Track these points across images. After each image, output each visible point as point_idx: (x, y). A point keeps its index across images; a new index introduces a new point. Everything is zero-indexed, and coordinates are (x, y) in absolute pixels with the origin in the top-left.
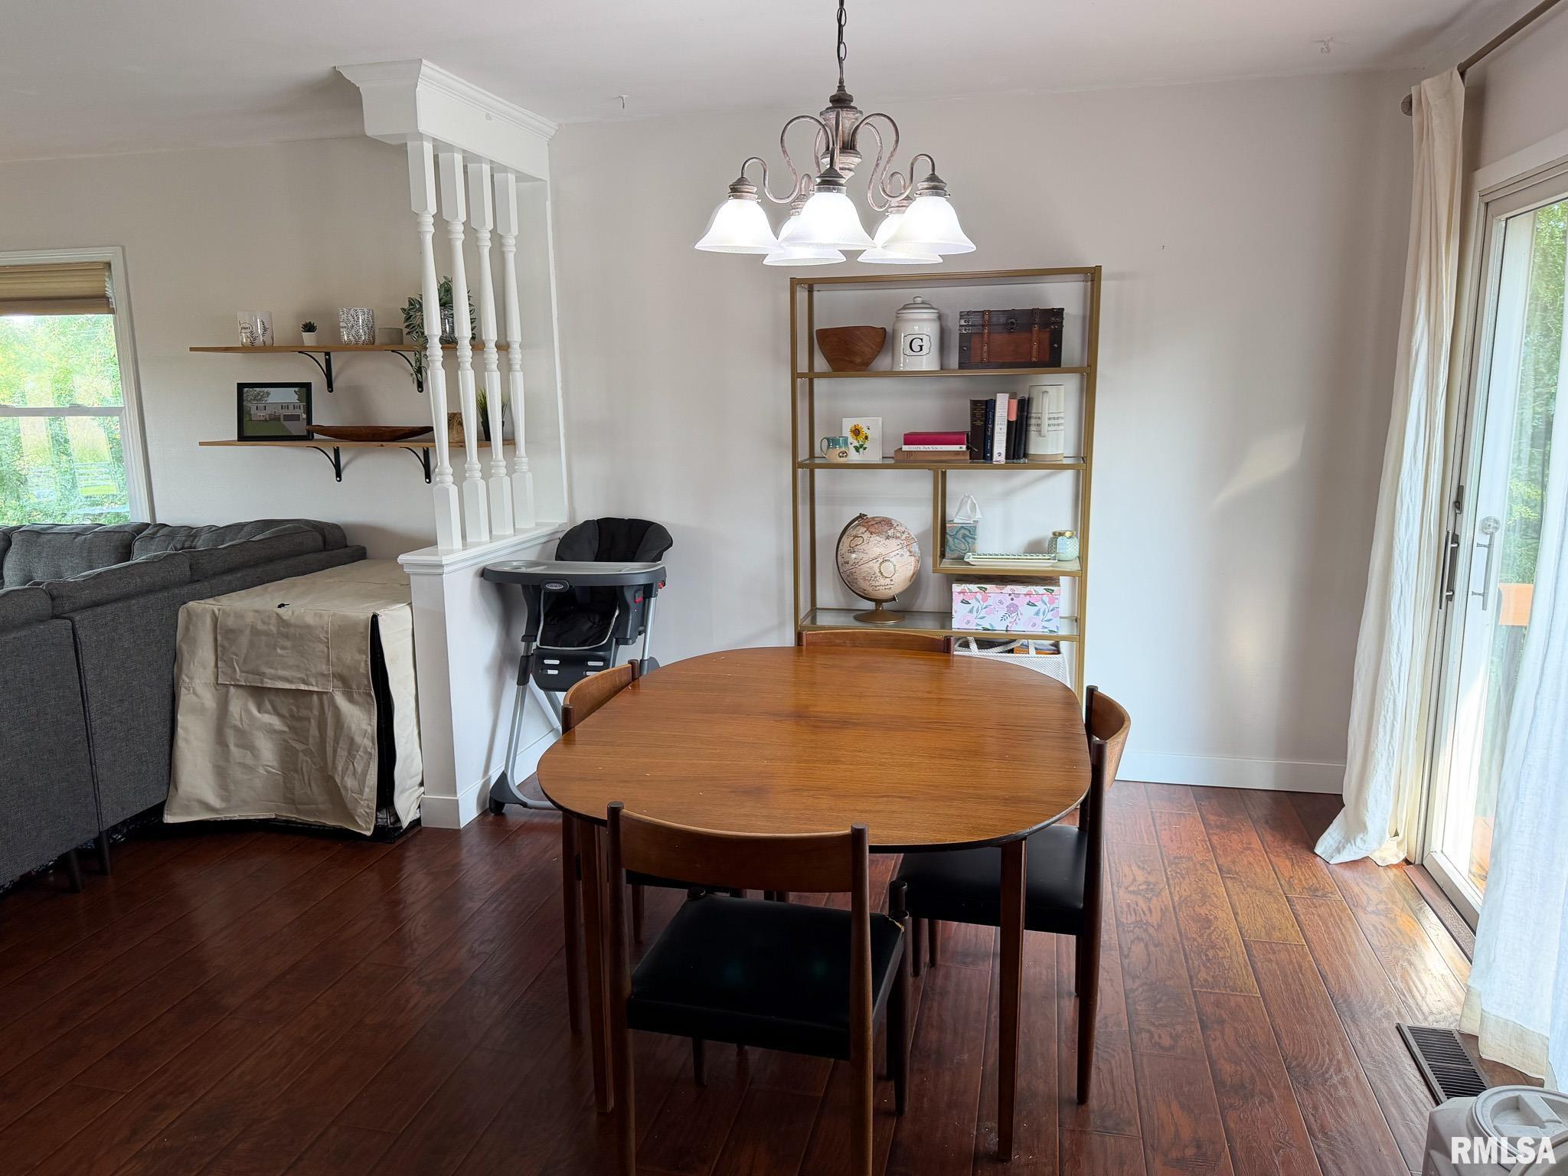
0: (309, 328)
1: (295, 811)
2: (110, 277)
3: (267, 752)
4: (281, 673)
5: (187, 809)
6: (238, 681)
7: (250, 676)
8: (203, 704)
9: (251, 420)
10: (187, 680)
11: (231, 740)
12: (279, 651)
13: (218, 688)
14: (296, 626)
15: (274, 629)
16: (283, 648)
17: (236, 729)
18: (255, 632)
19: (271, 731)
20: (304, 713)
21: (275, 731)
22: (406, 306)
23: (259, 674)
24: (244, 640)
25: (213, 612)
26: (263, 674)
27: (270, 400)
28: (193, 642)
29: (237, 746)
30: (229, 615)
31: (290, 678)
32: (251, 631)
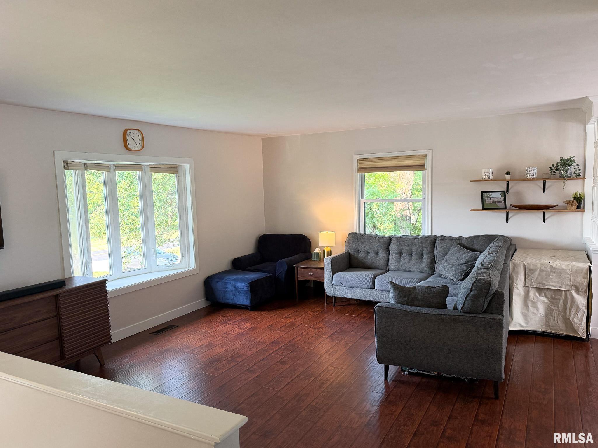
0: (508, 173)
1: (549, 329)
2: (426, 159)
3: (542, 310)
4: (551, 284)
5: (515, 326)
6: (533, 286)
7: (538, 284)
8: (520, 293)
9: (486, 203)
10: (516, 285)
11: (530, 305)
12: (550, 277)
13: (525, 288)
14: (558, 269)
15: (549, 270)
16: (552, 276)
17: (532, 301)
18: (541, 271)
19: (544, 302)
20: (557, 297)
21: (545, 303)
22: (551, 166)
23: (542, 284)
24: (537, 273)
25: (524, 263)
26: (545, 284)
27: (492, 196)
28: (517, 273)
29: (531, 306)
30: (530, 265)
31: (555, 286)
32: (540, 270)
